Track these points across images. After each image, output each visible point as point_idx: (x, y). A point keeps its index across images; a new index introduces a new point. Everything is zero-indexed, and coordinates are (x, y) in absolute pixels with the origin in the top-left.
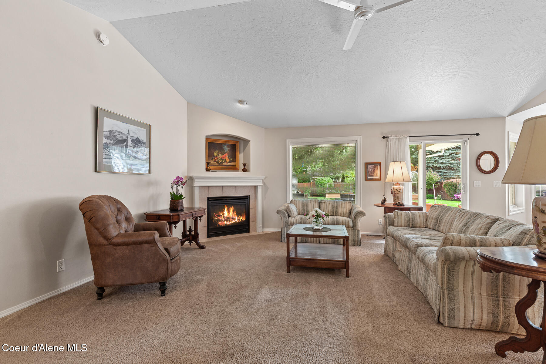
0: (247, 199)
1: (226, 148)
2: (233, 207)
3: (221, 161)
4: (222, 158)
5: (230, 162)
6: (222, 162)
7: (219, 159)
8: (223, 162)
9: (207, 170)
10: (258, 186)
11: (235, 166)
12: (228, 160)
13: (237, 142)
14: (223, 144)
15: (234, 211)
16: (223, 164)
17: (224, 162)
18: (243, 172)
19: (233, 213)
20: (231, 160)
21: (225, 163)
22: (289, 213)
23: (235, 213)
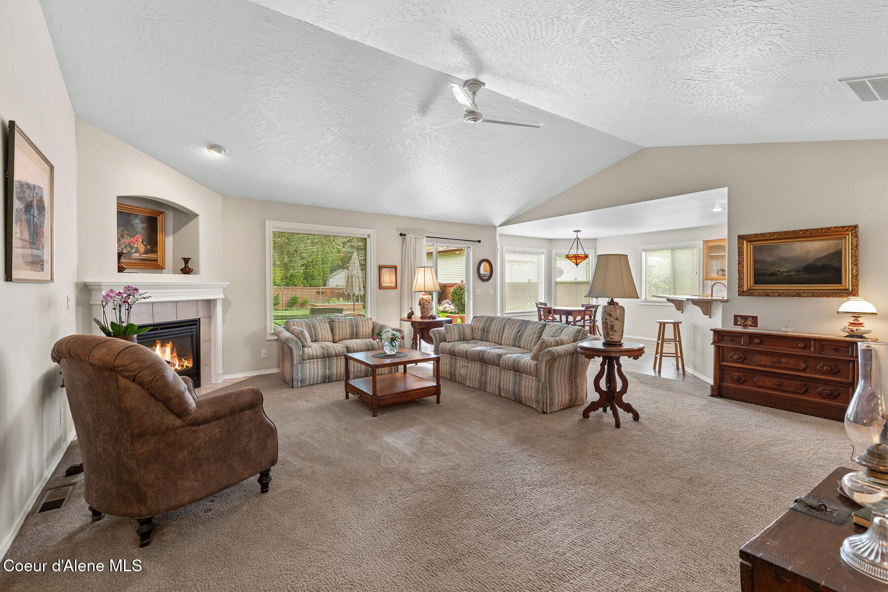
0: (196, 324)
1: (138, 223)
2: (171, 343)
3: (129, 249)
4: (129, 244)
5: (146, 252)
6: (129, 253)
7: (125, 245)
8: (133, 251)
9: (121, 270)
10: (215, 300)
11: (157, 260)
12: (142, 249)
13: (161, 213)
14: (132, 216)
15: (172, 350)
16: (131, 256)
17: (133, 253)
18: (184, 274)
19: (172, 353)
20: (148, 249)
21: (136, 255)
22: (303, 340)
23: (175, 354)
